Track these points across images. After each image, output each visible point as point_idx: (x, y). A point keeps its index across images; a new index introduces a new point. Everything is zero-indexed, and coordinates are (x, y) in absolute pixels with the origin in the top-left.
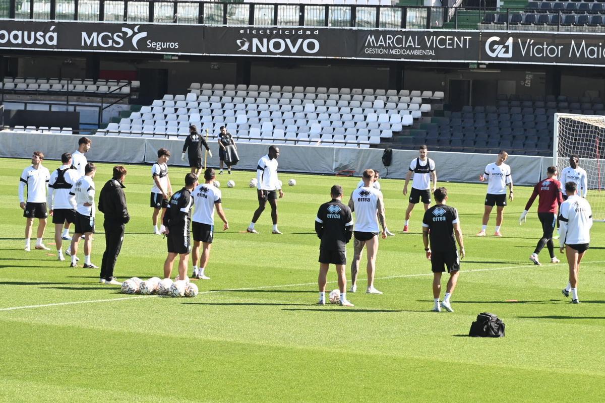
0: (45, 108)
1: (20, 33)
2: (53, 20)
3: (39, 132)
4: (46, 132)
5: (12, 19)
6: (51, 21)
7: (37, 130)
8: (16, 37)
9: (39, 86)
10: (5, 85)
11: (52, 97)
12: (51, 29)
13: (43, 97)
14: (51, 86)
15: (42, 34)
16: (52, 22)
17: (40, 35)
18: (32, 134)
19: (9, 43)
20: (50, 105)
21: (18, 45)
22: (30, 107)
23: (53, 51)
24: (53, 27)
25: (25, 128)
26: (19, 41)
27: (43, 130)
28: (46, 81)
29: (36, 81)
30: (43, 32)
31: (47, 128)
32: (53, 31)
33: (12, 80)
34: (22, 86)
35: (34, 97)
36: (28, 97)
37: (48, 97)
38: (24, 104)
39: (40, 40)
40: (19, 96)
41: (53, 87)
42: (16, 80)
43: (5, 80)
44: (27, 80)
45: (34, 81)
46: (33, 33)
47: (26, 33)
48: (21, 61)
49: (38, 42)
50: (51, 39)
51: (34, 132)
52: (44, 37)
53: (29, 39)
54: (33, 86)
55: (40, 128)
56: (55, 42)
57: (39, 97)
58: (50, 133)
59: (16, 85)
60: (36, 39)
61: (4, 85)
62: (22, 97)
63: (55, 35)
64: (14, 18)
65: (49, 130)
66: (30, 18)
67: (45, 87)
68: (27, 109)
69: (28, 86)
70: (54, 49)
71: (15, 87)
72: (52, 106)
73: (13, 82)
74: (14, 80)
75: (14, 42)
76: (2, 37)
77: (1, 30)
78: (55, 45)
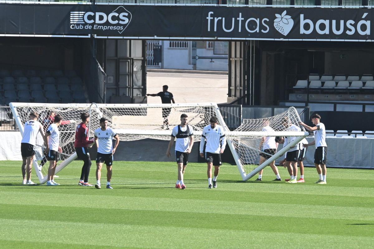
0: (359, 109)
1: (327, 23)
2: (365, 6)
3: (352, 137)
4: (359, 137)
5: (318, 6)
6: (363, 7)
7: (349, 135)
8: (322, 27)
9: (350, 83)
10: (311, 84)
11: (366, 97)
12: (364, 17)
13: (355, 96)
14: (364, 84)
15: (353, 22)
16: (364, 8)
17: (351, 24)
18: (344, 139)
19: (314, 34)
20: (364, 105)
21: (325, 36)
22: (339, 108)
23: (366, 42)
24: (365, 15)
25: (335, 133)
26: (327, 31)
27: (356, 134)
28: (358, 77)
29: (347, 78)
30: (354, 20)
31: (361, 132)
32: (366, 19)
33: (318, 77)
34: (330, 84)
35: (344, 96)
36: (337, 97)
37: (360, 96)
38: (333, 105)
39: (350, 30)
40: (327, 95)
41: (366, 84)
42: (323, 78)
43: (311, 77)
44: (336, 77)
45: (344, 77)
46: (342, 22)
47: (334, 22)
48: (328, 56)
49: (348, 32)
50: (364, 28)
51: (346, 137)
52: (355, 26)
54: (343, 84)
55: (353, 132)
56: (368, 32)
57: (350, 97)
58: (365, 137)
59: (323, 83)
60: (346, 28)
61: (309, 83)
62: (331, 97)
63: (368, 23)
64: (320, 5)
65: (363, 134)
66: (339, 5)
67: (357, 84)
68: (337, 110)
69: (337, 83)
70: (366, 40)
71: (323, 85)
72: (366, 106)
73: (320, 79)
74: (320, 77)
75: (321, 32)
76: (307, 27)
77: (304, 19)
78: (368, 35)
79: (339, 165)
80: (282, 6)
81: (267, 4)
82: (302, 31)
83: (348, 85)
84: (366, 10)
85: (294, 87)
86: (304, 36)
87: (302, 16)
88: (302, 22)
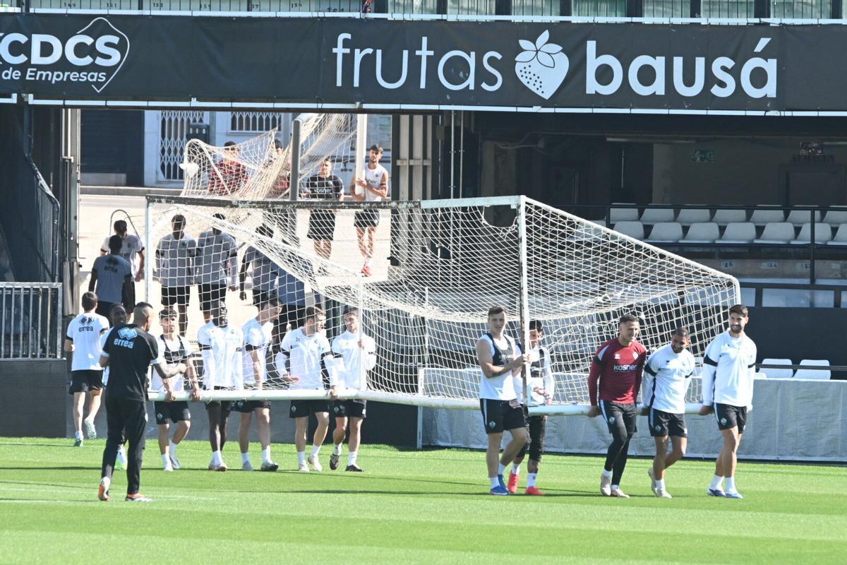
1: (659, 64)
2: (764, 20)
5: (635, 20)
6: (757, 20)
8: (647, 75)
9: (722, 229)
11: (765, 265)
12: (759, 48)
13: (735, 265)
14: (760, 230)
15: (730, 63)
16: (760, 24)
17: (724, 69)
20: (759, 290)
21: (653, 100)
23: (765, 117)
24: (763, 43)
26: (659, 87)
28: (742, 213)
29: (712, 215)
30: (732, 58)
32: (765, 55)
33: (634, 212)
34: (667, 230)
37: (749, 265)
39: (722, 85)
41: (766, 233)
42: (649, 213)
43: (615, 213)
44: (684, 213)
45: (706, 213)
46: (700, 63)
47: (678, 62)
48: (661, 158)
49: (716, 91)
50: (759, 78)
52: (735, 72)
53: (689, 80)
54: (703, 231)
56: (770, 90)
57: (722, 266)
59: (648, 229)
60: (710, 79)
63: (771, 66)
64: (641, 15)
66: (693, 16)
67: (740, 232)
69: (686, 229)
70: (766, 111)
71: (647, 235)
72: (765, 291)
73: (639, 218)
74: (641, 214)
75: (643, 90)
76: (604, 75)
77: (599, 53)
78: (772, 99)
80: (537, 19)
81: (498, 13)
82: (592, 86)
83: (717, 233)
84: (764, 29)
86: (598, 100)
87: (591, 46)
88: (593, 62)
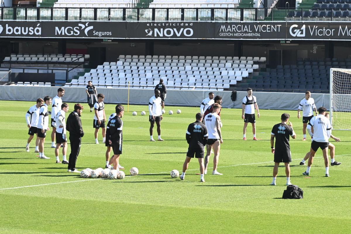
0: (35, 71)
1: (19, 28)
2: (39, 20)
3: (32, 85)
4: (36, 85)
5: (15, 20)
6: (37, 21)
8: (17, 31)
9: (31, 58)
10: (12, 59)
11: (39, 65)
12: (38, 26)
13: (34, 65)
14: (38, 59)
15: (32, 28)
17: (31, 29)
18: (28, 87)
20: (38, 70)
21: (19, 35)
22: (26, 71)
25: (24, 83)
26: (19, 33)
27: (34, 84)
28: (35, 56)
29: (30, 56)
30: (33, 27)
31: (36, 83)
32: (39, 27)
33: (15, 55)
34: (21, 59)
35: (28, 65)
36: (25, 65)
37: (36, 65)
38: (23, 69)
39: (31, 32)
40: (20, 64)
42: (18, 56)
43: (12, 56)
44: (24, 56)
45: (28, 56)
46: (27, 28)
47: (23, 28)
48: (20, 45)
49: (30, 33)
50: (38, 31)
51: (29, 85)
52: (33, 30)
53: (25, 31)
54: (28, 59)
55: (32, 83)
56: (40, 33)
57: (31, 65)
58: (38, 86)
59: (18, 58)
60: (29, 31)
61: (11, 58)
62: (22, 65)
63: (40, 29)
65: (38, 84)
66: (25, 20)
67: (35, 59)
68: (25, 72)
69: (25, 58)
70: (39, 37)
71: (18, 60)
72: (39, 70)
73: (16, 57)
74: (16, 56)
75: (17, 33)
76: (9, 30)
77: (8, 27)
78: (40, 35)
79: (26, 99)
82: (7, 33)
83: (30, 59)
84: (39, 22)
85: (3, 60)
86: (8, 35)
87: (7, 25)
88: (7, 28)
